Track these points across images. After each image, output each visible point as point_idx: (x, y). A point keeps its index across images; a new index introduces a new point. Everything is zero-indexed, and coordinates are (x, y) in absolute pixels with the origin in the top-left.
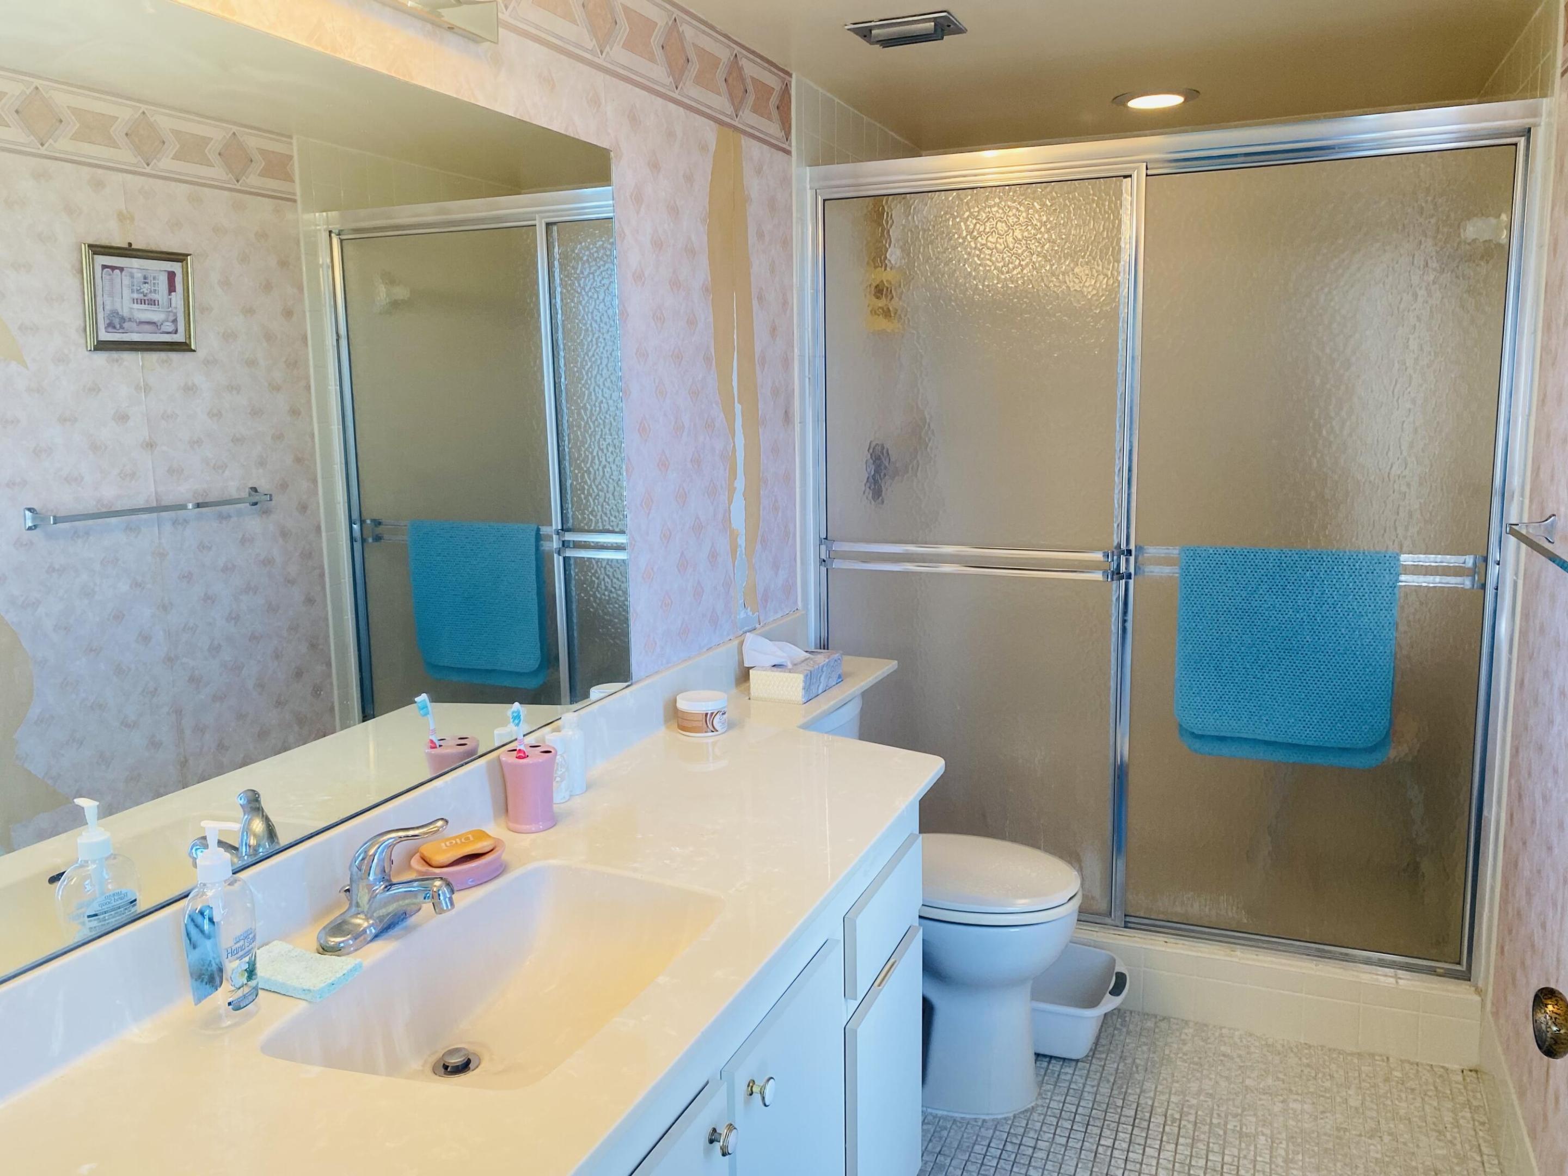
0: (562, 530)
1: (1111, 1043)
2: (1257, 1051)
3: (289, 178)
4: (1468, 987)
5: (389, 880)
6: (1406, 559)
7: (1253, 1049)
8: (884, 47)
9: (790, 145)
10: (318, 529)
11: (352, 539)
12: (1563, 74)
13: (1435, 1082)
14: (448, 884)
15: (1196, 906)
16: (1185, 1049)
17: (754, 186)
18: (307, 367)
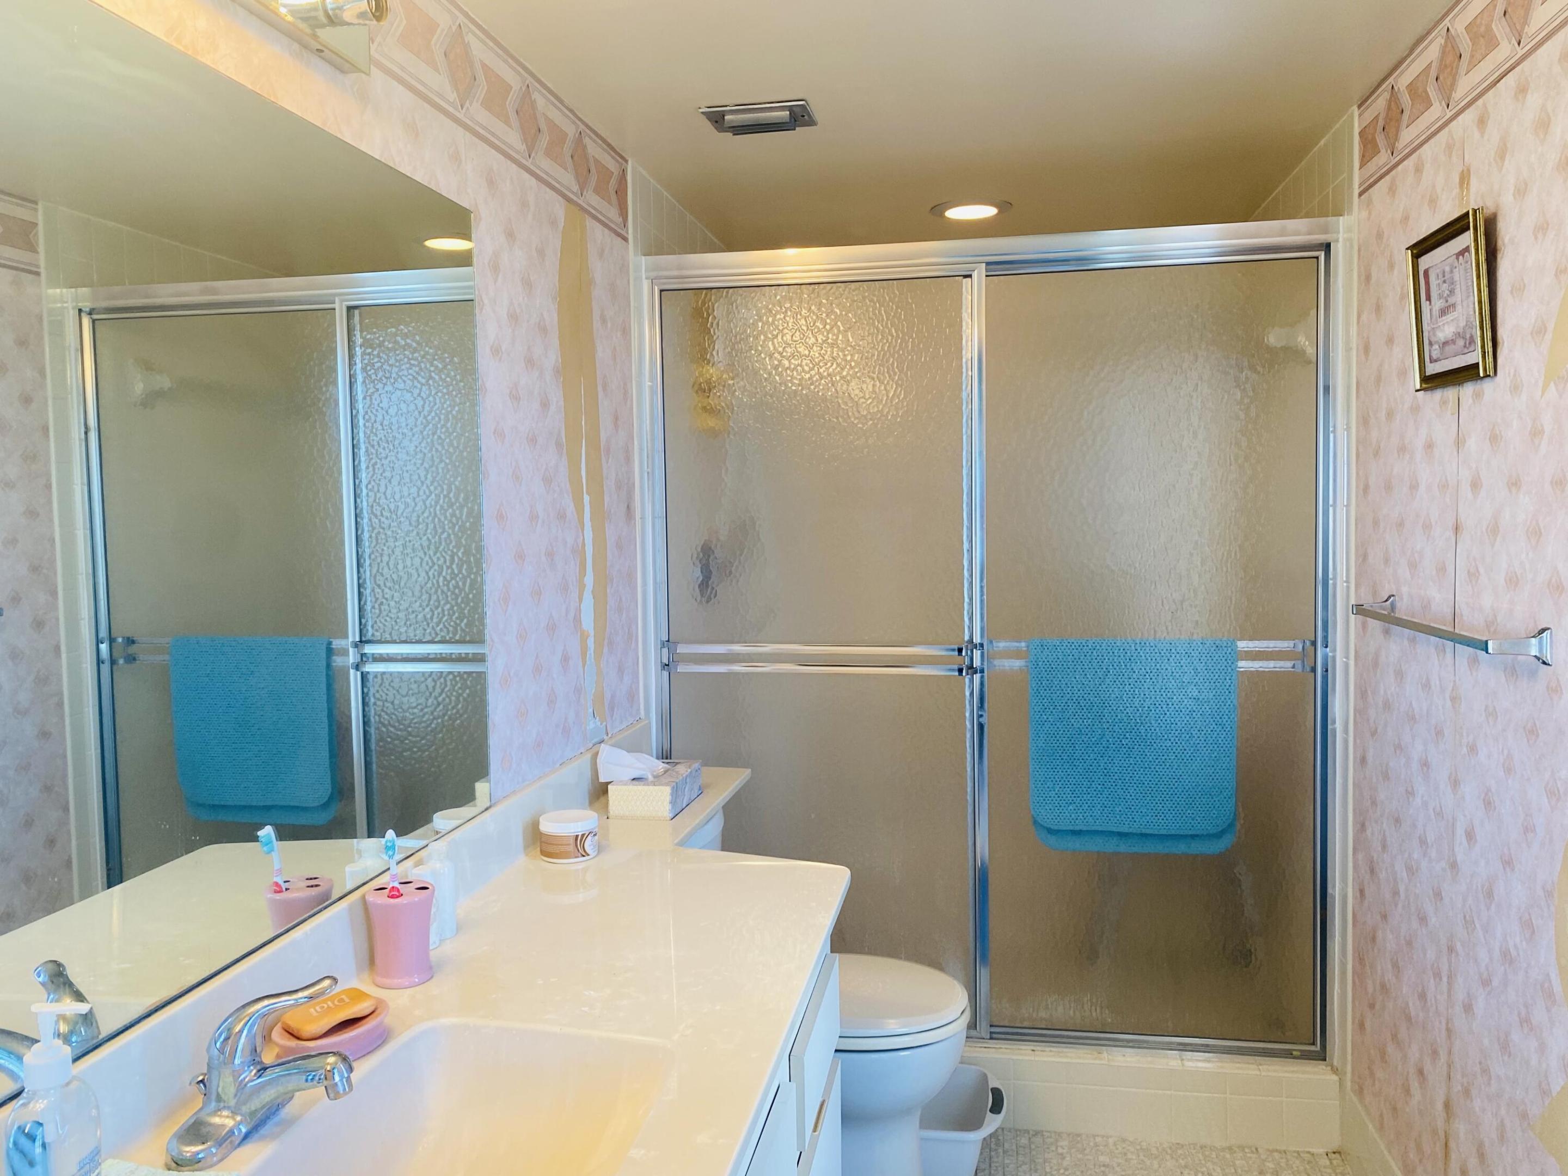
0: (361, 641)
1: (990, 1166)
2: (1134, 1157)
3: (33, 249)
4: (1324, 1067)
5: (261, 1062)
6: (1242, 645)
7: (1129, 1156)
8: (734, 135)
9: (628, 233)
10: (57, 649)
11: (99, 661)
12: (1360, 195)
13: (1305, 1169)
14: (345, 1059)
15: (1060, 1009)
16: (1065, 1163)
17: (598, 270)
18: (48, 461)
